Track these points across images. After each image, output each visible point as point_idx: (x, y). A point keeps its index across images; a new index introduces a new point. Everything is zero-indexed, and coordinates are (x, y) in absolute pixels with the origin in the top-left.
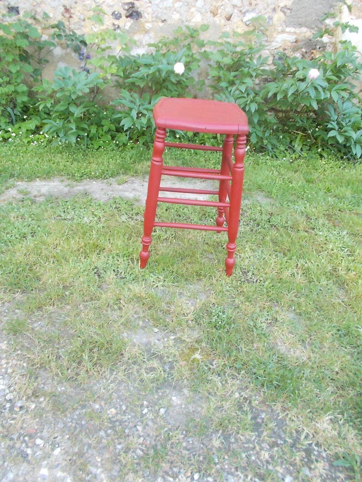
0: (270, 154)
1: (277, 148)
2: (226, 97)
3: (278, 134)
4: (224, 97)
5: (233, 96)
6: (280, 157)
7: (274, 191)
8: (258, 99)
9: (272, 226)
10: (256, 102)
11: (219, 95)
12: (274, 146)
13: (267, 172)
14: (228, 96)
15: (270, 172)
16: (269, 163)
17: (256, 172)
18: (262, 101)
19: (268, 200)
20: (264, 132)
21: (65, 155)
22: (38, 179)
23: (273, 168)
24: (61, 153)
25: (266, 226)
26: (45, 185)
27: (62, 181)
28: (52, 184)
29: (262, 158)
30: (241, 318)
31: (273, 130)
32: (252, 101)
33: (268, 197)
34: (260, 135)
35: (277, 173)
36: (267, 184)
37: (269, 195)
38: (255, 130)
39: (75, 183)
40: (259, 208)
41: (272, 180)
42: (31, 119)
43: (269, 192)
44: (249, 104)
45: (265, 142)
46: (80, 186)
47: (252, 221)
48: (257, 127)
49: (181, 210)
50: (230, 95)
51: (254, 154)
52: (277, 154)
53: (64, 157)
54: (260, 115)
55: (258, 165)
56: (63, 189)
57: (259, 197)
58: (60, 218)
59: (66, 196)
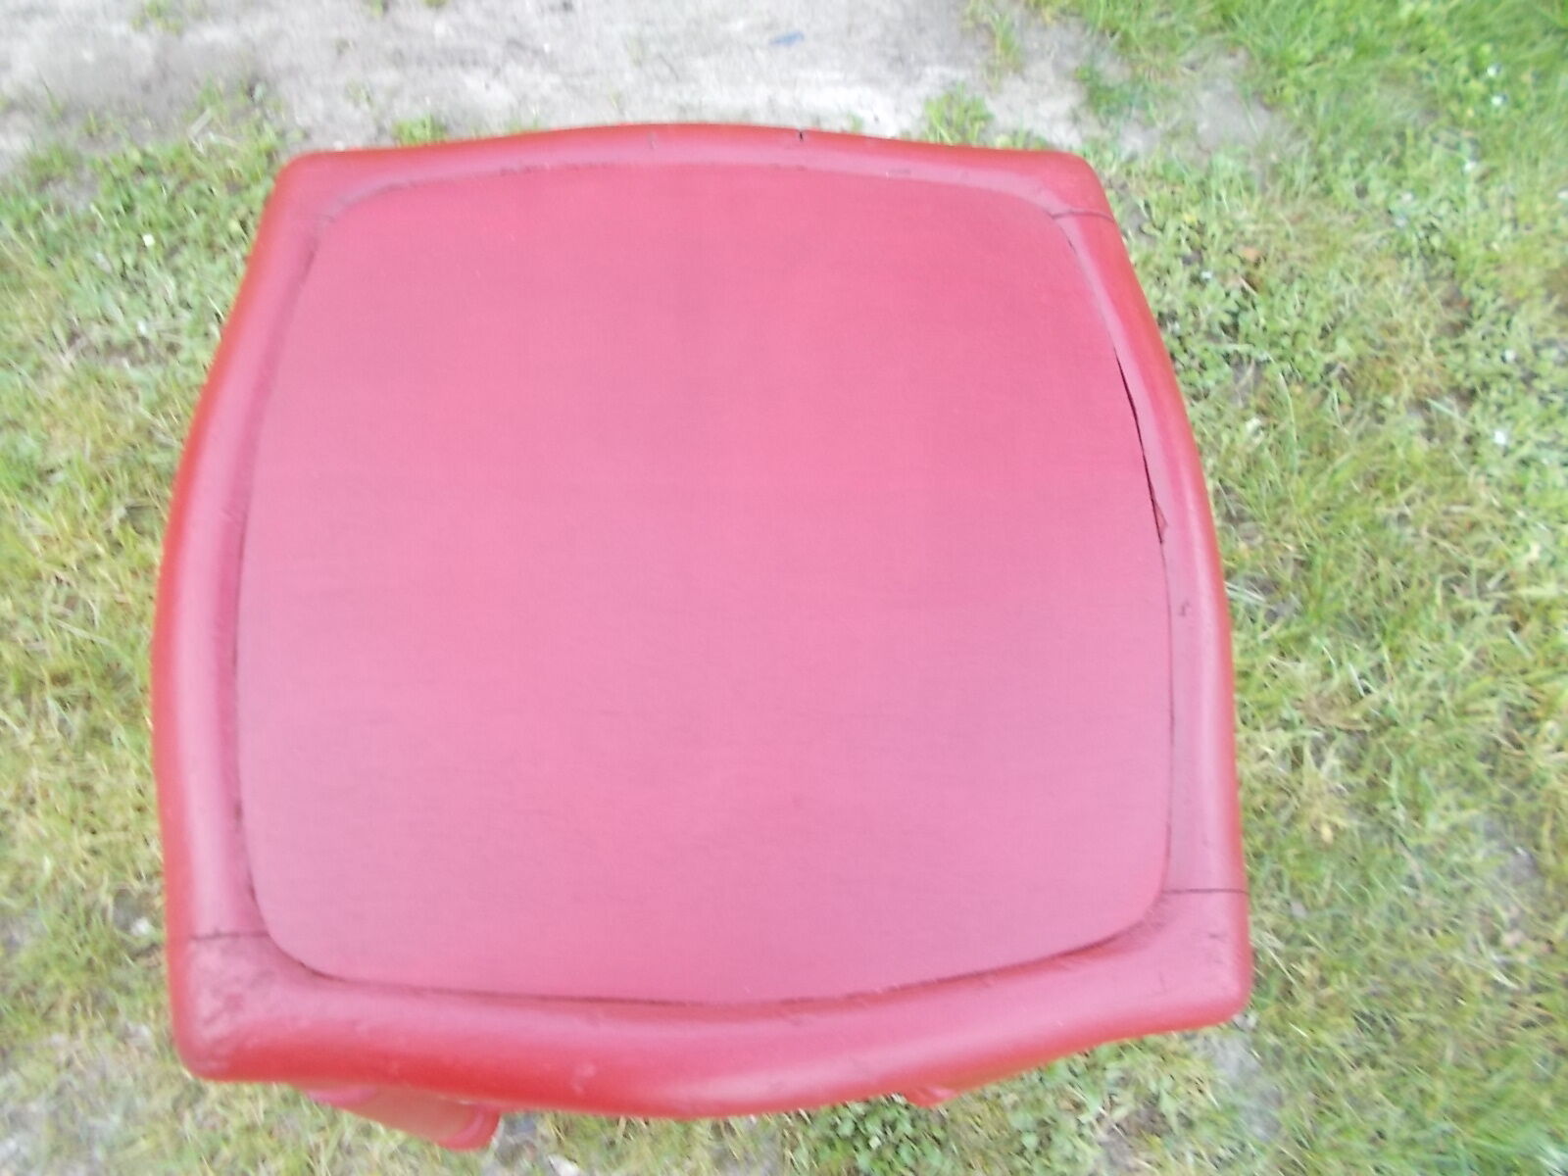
19: (1256, 124)
25: (1210, 377)
33: (1258, 96)
37: (1266, 82)
43: (1267, 59)
56: (126, 41)
57: (1205, 97)
58: (96, 334)
59: (145, 112)
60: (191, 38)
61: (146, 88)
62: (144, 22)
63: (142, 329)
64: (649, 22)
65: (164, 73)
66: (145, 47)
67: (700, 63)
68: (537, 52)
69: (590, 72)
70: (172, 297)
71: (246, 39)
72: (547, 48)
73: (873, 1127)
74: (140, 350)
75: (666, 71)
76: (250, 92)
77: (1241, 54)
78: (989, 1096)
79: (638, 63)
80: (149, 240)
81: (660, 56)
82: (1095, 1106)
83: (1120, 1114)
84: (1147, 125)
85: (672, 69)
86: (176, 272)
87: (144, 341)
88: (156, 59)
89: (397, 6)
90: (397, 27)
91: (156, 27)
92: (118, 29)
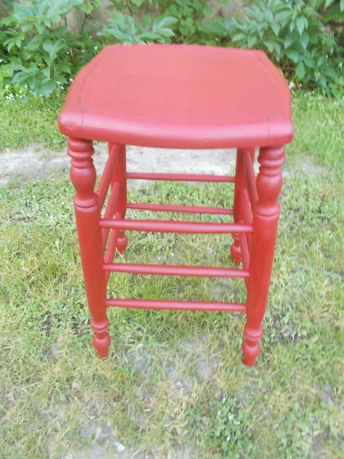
0: (324, 92)
1: (333, 82)
2: (261, 10)
3: (337, 60)
4: (257, 10)
5: (271, 9)
6: (338, 97)
7: (328, 153)
8: (310, 10)
9: (323, 219)
10: (306, 16)
11: (250, 8)
12: (330, 81)
13: (318, 123)
14: (264, 8)
15: (323, 122)
16: (322, 107)
17: (302, 123)
18: (316, 14)
19: (319, 169)
20: (315, 59)
21: (46, 111)
22: (8, 150)
23: (327, 115)
24: (41, 108)
25: (314, 221)
26: (15, 158)
27: (38, 150)
28: (24, 155)
29: (311, 98)
30: (265, 425)
31: (329, 54)
32: (299, 15)
33: (318, 163)
34: (310, 64)
35: (333, 123)
36: (317, 144)
37: (320, 160)
38: (302, 58)
39: (53, 153)
40: (304, 187)
41: (326, 135)
42: (9, 62)
43: (319, 156)
44: (295, 20)
45: (318, 75)
46: (58, 157)
47: (292, 212)
48: (307, 54)
49: (188, 196)
50: (266, 7)
51: (299, 95)
52: (334, 91)
53: (44, 114)
54: (310, 35)
55: (305, 110)
56: (36, 162)
57: (304, 165)
58: (17, 216)
59: (38, 175)
60: (51, 161)
61: (39, 171)
62: (41, 159)
63: (28, 215)
64: (161, 155)
65: (44, 168)
66: (41, 163)
67: (174, 162)
68: (133, 161)
69: (146, 165)
70: (37, 209)
71: (65, 161)
72: (136, 160)
73: (227, 433)
74: (27, 219)
75: (165, 164)
76: (64, 171)
77: (312, 156)
78: (268, 425)
79: (158, 163)
80: (34, 197)
81: (164, 161)
82: (306, 430)
83: (316, 433)
84: (289, 171)
85: (166, 163)
86: (40, 204)
87: (29, 218)
88: (43, 165)
89: (101, 153)
90: (100, 158)
91: (44, 160)
92: (35, 160)
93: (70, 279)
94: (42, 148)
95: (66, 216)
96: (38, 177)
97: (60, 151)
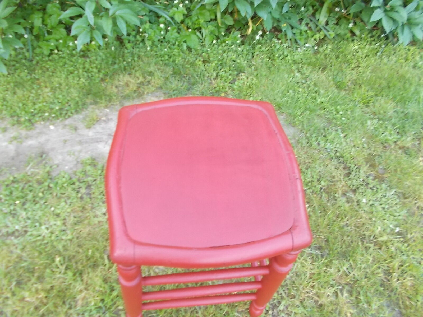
19: (291, 131)
23: (293, 67)
27: (5, 130)
29: (278, 46)
33: (290, 124)
37: (291, 121)
43: (290, 115)
45: (284, 26)
55: (274, 60)
58: (4, 231)
59: (13, 166)
60: (24, 144)
61: (13, 159)
62: (11, 142)
63: (17, 227)
65: (18, 154)
66: (12, 147)
70: (25, 217)
71: (39, 143)
74: (17, 234)
76: (42, 156)
86: (25, 210)
87: (17, 231)
88: (15, 150)
89: (79, 129)
90: (79, 135)
91: (15, 142)
92: (5, 144)
93: (80, 302)
94: (9, 126)
95: (59, 223)
96: (14, 168)
97: (31, 129)
